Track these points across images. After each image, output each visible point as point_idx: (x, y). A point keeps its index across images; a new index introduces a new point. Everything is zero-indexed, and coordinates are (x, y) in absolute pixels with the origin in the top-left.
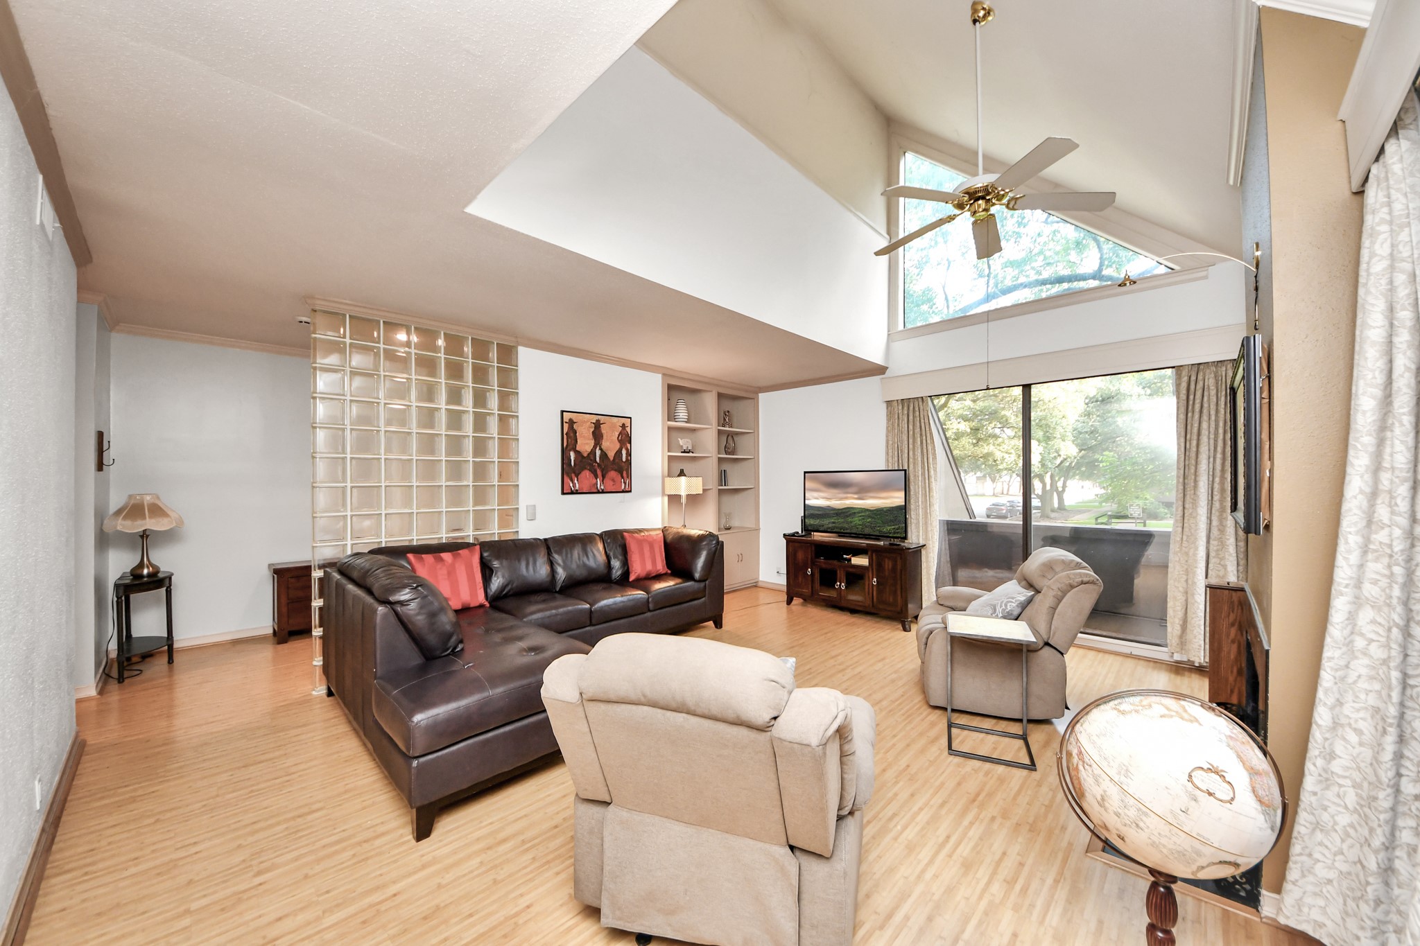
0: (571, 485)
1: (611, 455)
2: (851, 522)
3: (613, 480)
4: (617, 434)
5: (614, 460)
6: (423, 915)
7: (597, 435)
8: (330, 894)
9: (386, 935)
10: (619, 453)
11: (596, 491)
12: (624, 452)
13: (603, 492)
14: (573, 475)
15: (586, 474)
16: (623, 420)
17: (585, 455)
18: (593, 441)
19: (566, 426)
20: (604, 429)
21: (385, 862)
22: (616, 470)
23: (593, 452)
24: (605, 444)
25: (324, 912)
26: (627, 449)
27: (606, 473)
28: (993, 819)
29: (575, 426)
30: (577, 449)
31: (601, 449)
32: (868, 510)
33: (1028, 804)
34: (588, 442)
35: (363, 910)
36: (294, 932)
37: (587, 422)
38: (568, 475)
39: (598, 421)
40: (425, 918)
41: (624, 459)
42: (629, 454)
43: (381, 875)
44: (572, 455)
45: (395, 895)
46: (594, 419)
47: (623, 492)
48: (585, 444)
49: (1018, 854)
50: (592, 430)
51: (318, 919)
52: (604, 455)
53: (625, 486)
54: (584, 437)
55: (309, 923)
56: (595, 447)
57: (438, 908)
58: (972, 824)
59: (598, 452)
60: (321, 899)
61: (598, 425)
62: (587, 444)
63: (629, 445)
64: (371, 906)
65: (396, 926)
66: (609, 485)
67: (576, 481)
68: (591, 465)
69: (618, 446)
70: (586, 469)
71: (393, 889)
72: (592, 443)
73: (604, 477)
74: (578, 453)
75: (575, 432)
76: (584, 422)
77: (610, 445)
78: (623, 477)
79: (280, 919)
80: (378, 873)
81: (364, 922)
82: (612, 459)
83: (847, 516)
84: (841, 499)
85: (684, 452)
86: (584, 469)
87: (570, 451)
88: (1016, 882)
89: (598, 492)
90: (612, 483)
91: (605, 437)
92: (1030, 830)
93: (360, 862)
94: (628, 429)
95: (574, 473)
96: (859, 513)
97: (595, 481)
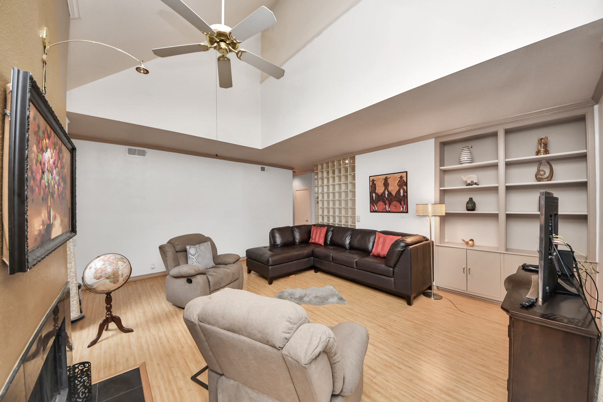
0: (374, 208)
1: (394, 193)
3: (395, 206)
4: (397, 182)
5: (395, 196)
7: (386, 184)
10: (399, 192)
11: (386, 211)
12: (402, 191)
13: (389, 212)
14: (374, 204)
15: (381, 203)
16: (401, 174)
17: (380, 194)
18: (384, 188)
19: (371, 182)
20: (389, 181)
22: (396, 201)
23: (384, 193)
24: (390, 188)
26: (404, 189)
27: (391, 203)
28: (183, 347)
29: (375, 182)
30: (376, 192)
31: (388, 191)
33: (179, 362)
34: (382, 188)
37: (381, 179)
38: (372, 204)
39: (386, 178)
41: (402, 195)
42: (406, 192)
44: (374, 195)
46: (384, 177)
47: (402, 212)
48: (380, 189)
49: (165, 345)
50: (383, 182)
52: (390, 194)
53: (403, 209)
54: (379, 186)
56: (385, 190)
58: (186, 341)
59: (386, 193)
61: (386, 180)
62: (381, 189)
63: (405, 188)
66: (393, 208)
67: (376, 207)
68: (383, 199)
69: (398, 188)
70: (380, 201)
72: (383, 188)
73: (390, 205)
74: (376, 194)
75: (375, 185)
76: (379, 179)
77: (393, 188)
78: (401, 204)
82: (394, 195)
85: (469, 185)
86: (378, 201)
87: (373, 193)
88: (159, 339)
89: (387, 212)
90: (394, 207)
91: (390, 185)
92: (168, 354)
94: (405, 179)
95: (375, 203)
97: (385, 206)
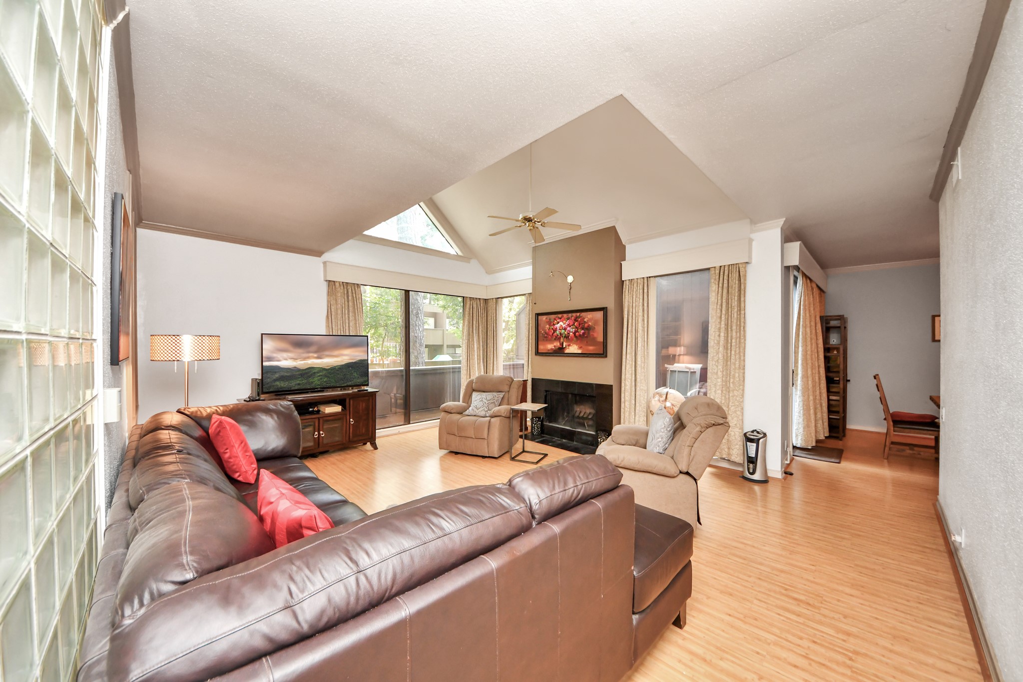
2: (312, 383)
6: (730, 597)
8: (758, 650)
9: (753, 606)
21: (713, 635)
25: (769, 644)
32: (324, 369)
35: (751, 624)
36: (793, 651)
40: (731, 595)
43: (723, 631)
45: (730, 615)
51: (775, 644)
55: (782, 647)
57: (722, 592)
60: (765, 653)
64: (745, 623)
65: (745, 604)
71: (727, 618)
79: (795, 666)
80: (723, 634)
81: (756, 619)
83: (309, 377)
84: (305, 359)
93: (724, 651)
96: (318, 373)
